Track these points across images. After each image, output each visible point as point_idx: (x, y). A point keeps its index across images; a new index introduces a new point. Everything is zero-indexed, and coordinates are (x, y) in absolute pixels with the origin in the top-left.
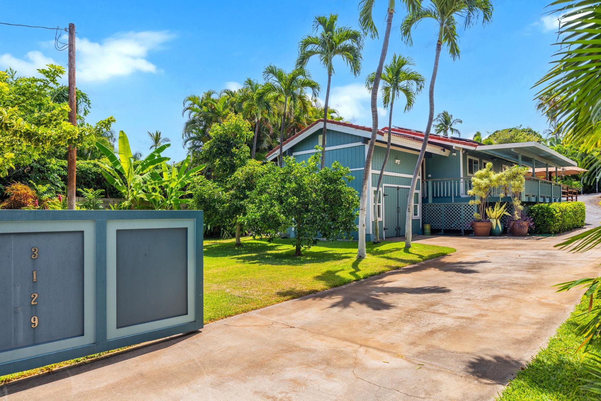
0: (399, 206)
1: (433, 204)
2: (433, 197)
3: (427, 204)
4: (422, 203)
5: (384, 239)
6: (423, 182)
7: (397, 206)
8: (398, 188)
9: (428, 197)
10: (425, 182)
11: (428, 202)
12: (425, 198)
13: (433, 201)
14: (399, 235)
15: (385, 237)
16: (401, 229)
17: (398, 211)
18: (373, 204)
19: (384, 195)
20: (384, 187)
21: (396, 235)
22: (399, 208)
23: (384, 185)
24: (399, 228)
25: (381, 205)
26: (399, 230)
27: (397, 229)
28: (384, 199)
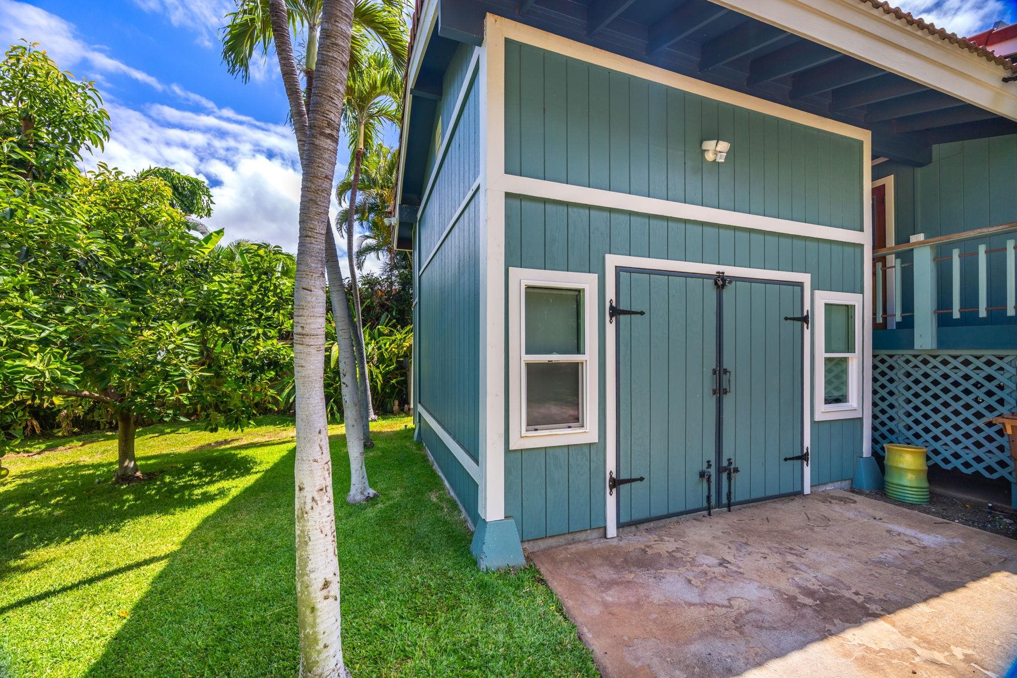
0: (725, 366)
1: (945, 354)
2: (943, 319)
3: (908, 353)
4: (875, 346)
5: (612, 531)
6: (879, 260)
7: (711, 363)
8: (721, 282)
9: (908, 323)
10: (891, 260)
11: (911, 345)
12: (892, 326)
13: (942, 343)
14: (724, 500)
15: (621, 521)
16: (736, 470)
17: (720, 392)
18: (521, 358)
19: (615, 312)
20: (619, 270)
21: (705, 504)
22: (726, 371)
23: (613, 261)
24: (725, 469)
25: (589, 358)
26: (725, 476)
27: (713, 471)
28: (611, 329)
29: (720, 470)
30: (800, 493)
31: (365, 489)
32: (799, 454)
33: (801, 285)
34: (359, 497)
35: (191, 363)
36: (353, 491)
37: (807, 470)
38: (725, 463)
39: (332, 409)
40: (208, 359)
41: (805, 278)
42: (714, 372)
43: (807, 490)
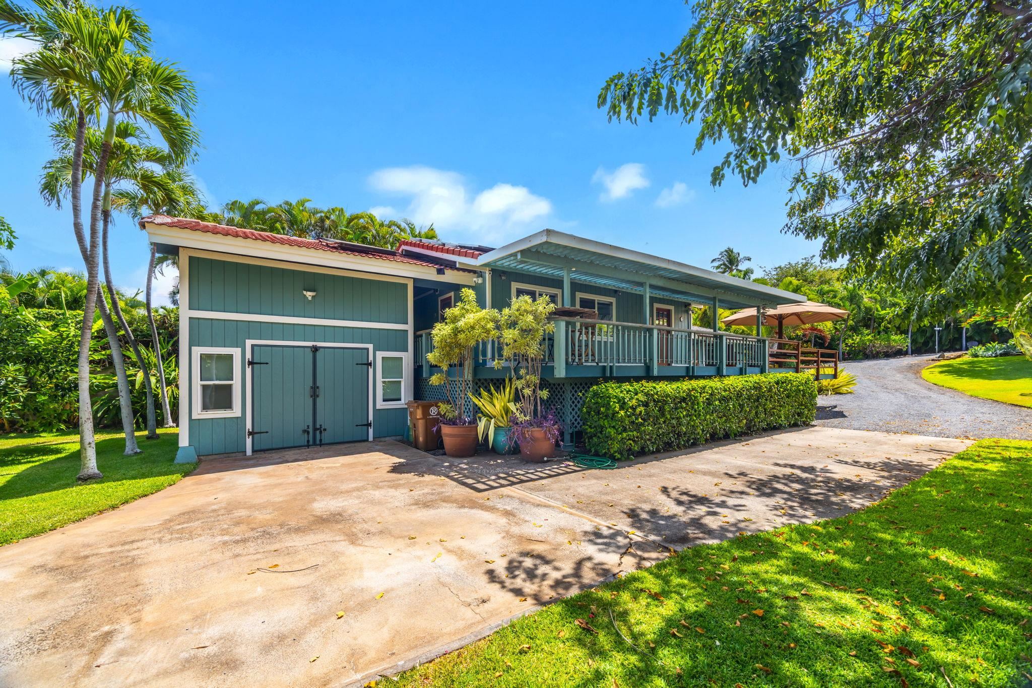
0: (318, 385)
5: (249, 453)
6: (416, 336)
7: (309, 384)
8: (315, 349)
14: (318, 442)
15: (255, 449)
16: (325, 430)
17: (314, 395)
18: (197, 384)
19: (250, 363)
20: (253, 346)
21: (306, 443)
22: (318, 387)
23: (249, 343)
24: (318, 429)
25: (236, 383)
26: (318, 432)
27: (311, 430)
28: (249, 371)
29: (315, 429)
30: (367, 440)
31: (134, 448)
32: (366, 423)
33: (367, 349)
34: (130, 452)
35: (21, 386)
36: (127, 449)
37: (371, 431)
38: (318, 426)
39: (138, 420)
40: (31, 384)
41: (370, 347)
42: (312, 388)
43: (371, 438)
